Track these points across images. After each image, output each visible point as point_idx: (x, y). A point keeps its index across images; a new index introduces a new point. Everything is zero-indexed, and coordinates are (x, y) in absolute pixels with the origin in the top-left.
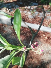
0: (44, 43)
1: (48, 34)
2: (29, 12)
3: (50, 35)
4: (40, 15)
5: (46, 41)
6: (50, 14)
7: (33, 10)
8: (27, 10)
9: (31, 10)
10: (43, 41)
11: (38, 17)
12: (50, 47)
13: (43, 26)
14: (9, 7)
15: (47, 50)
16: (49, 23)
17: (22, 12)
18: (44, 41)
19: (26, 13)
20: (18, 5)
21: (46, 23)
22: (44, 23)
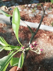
0: (46, 43)
1: (50, 33)
2: (29, 10)
3: (52, 34)
4: (41, 13)
5: (48, 40)
6: (51, 12)
7: (33, 8)
8: (28, 8)
9: (31, 9)
10: (44, 41)
11: (39, 16)
12: (52, 46)
13: (45, 25)
14: (8, 6)
15: (48, 50)
16: (50, 22)
17: (22, 10)
18: (46, 40)
19: (26, 11)
20: (18, 3)
21: (47, 21)
22: (45, 21)
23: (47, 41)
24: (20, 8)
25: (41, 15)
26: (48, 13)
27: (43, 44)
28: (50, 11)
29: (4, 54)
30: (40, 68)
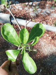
0: (48, 44)
1: (52, 33)
2: (30, 9)
6: (54, 10)
8: (29, 7)
10: (46, 42)
13: (47, 24)
16: (53, 21)
17: (23, 9)
19: (27, 10)
20: (18, 1)
21: (49, 21)
22: (48, 21)
23: (49, 41)
24: (21, 6)
25: (43, 14)
26: (50, 12)
27: (45, 45)
28: (52, 9)
29: (2, 56)
30: (41, 70)
